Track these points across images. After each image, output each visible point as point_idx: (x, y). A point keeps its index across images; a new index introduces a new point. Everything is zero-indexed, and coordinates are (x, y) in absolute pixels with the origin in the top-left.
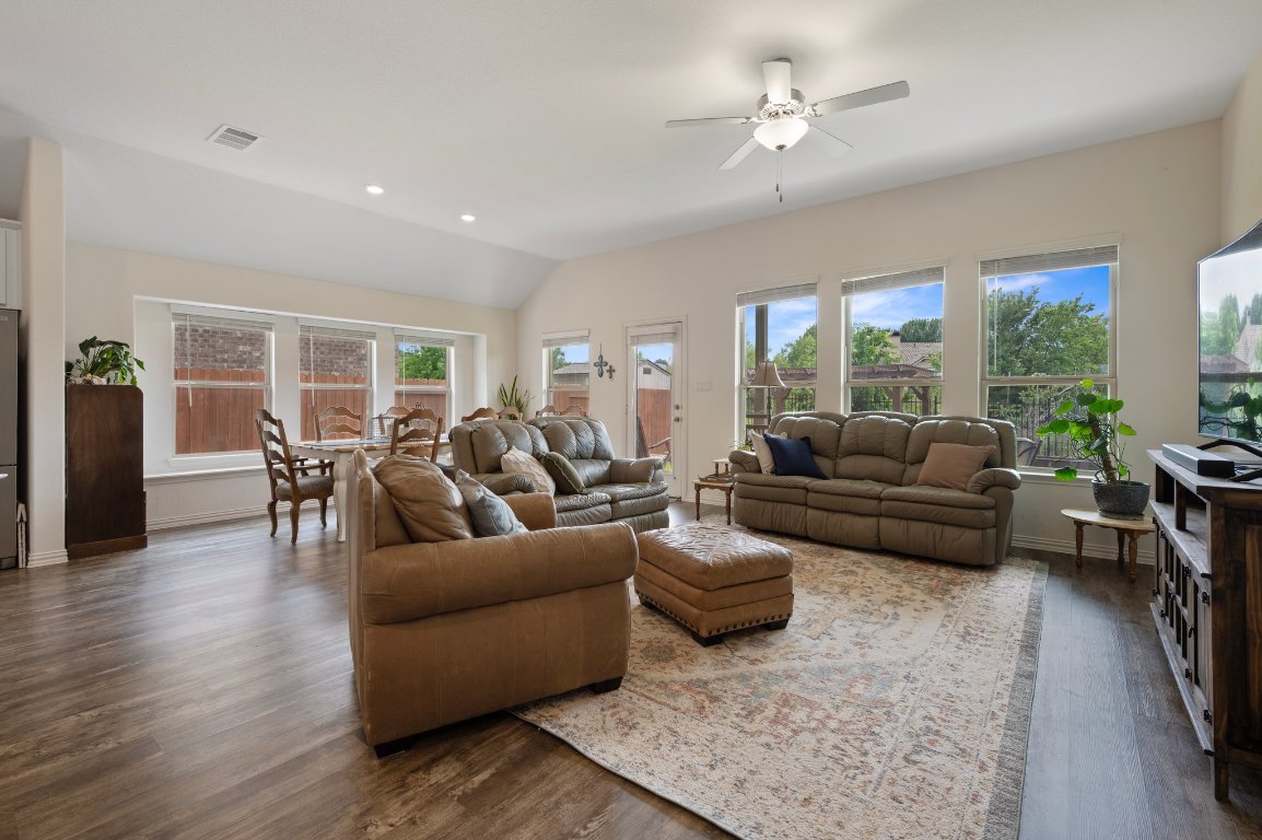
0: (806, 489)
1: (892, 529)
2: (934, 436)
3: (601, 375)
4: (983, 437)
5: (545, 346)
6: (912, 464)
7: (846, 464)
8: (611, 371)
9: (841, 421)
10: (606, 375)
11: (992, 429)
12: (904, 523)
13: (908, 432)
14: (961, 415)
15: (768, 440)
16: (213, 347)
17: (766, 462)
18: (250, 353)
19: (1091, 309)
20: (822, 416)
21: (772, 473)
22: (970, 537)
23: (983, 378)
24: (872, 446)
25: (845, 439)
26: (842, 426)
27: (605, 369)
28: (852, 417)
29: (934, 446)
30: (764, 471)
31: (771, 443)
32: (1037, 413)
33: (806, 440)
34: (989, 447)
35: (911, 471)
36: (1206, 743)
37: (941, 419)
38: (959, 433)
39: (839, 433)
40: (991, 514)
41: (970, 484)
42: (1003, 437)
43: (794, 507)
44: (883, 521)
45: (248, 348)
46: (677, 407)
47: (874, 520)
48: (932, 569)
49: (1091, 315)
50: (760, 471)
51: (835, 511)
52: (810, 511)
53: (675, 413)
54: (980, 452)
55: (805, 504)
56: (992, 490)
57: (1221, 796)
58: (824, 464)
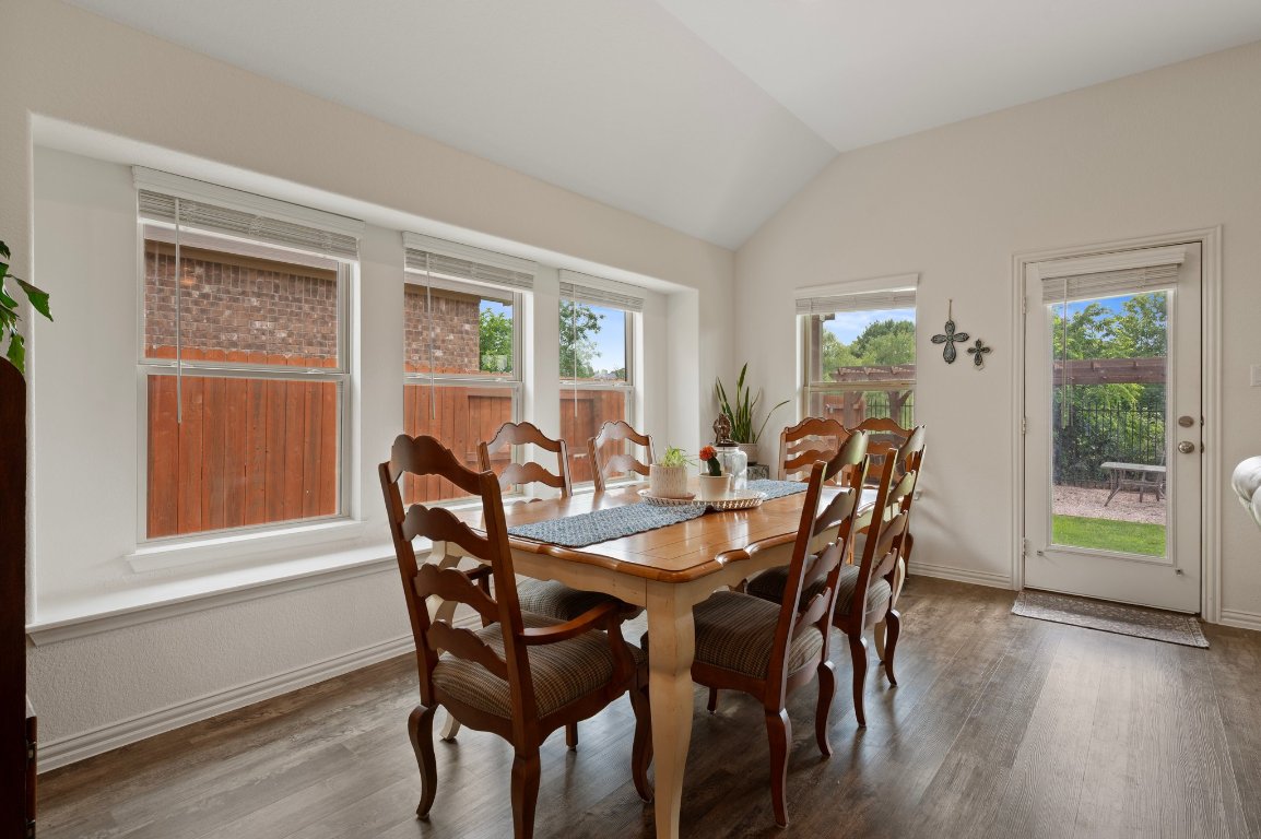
3: (951, 357)
8: (980, 351)
10: (965, 358)
16: (216, 321)
18: (272, 333)
45: (268, 325)
46: (1186, 424)
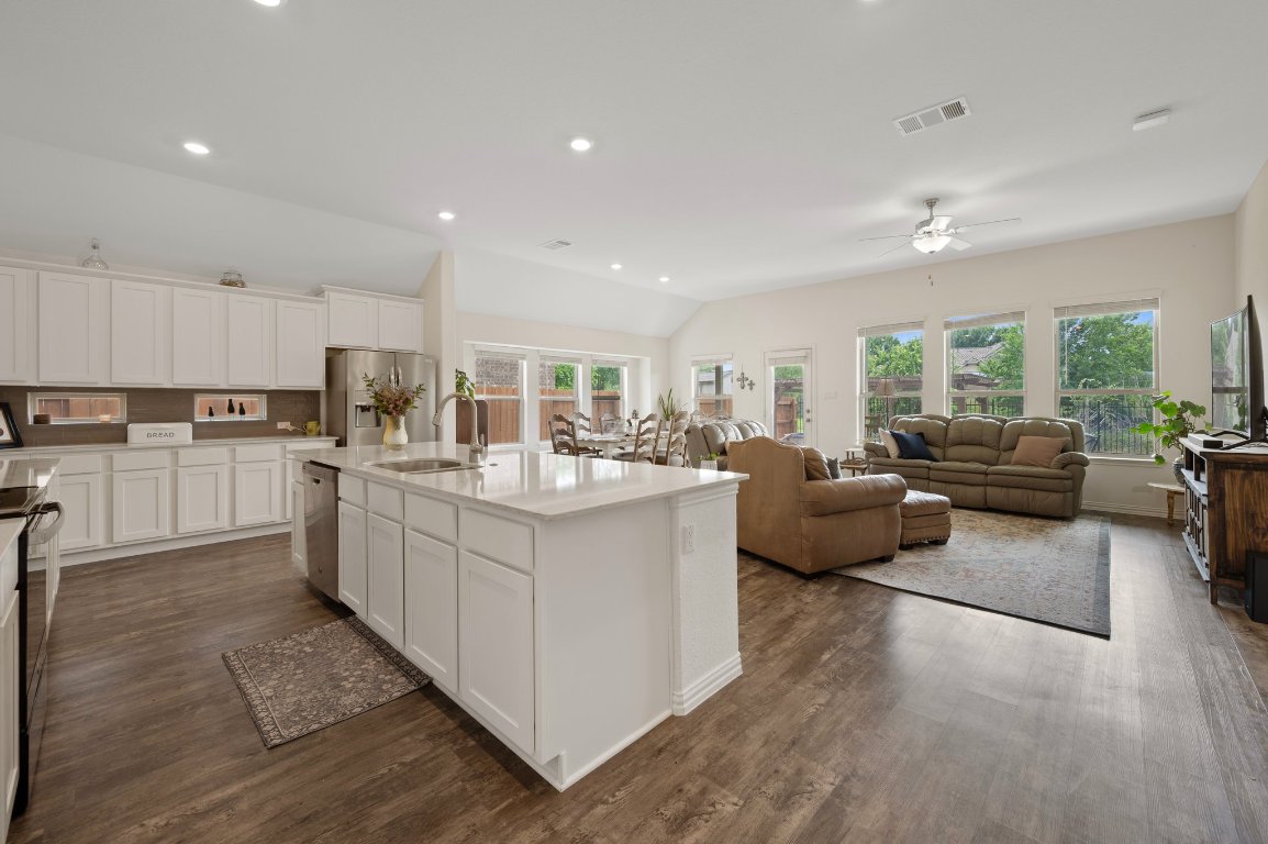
0: (929, 468)
1: (995, 494)
2: (1021, 431)
3: (743, 388)
4: (1058, 432)
5: (693, 365)
6: (1005, 451)
7: (953, 451)
8: (752, 384)
9: (948, 422)
10: (747, 387)
11: (1066, 426)
12: (1004, 489)
13: (1001, 430)
14: (1040, 416)
15: (893, 435)
17: (893, 450)
19: (1135, 318)
20: (931, 417)
21: (899, 457)
22: (1055, 498)
23: (1056, 390)
24: (972, 438)
25: (951, 433)
26: (948, 424)
27: (746, 383)
28: (954, 418)
29: (1022, 438)
30: (892, 456)
31: (896, 437)
32: (1087, 414)
33: (921, 435)
34: (1065, 439)
35: (1005, 456)
36: (1206, 577)
37: (1026, 419)
38: (1040, 429)
39: (946, 429)
40: (1069, 482)
41: (1053, 463)
42: (1075, 431)
43: (918, 481)
44: (989, 488)
46: (808, 411)
47: (982, 488)
48: (1027, 520)
49: (1135, 323)
50: (889, 456)
51: (951, 483)
52: (931, 483)
53: (807, 416)
54: (1059, 441)
55: (928, 479)
56: (1069, 467)
57: (1214, 602)
58: (935, 451)
